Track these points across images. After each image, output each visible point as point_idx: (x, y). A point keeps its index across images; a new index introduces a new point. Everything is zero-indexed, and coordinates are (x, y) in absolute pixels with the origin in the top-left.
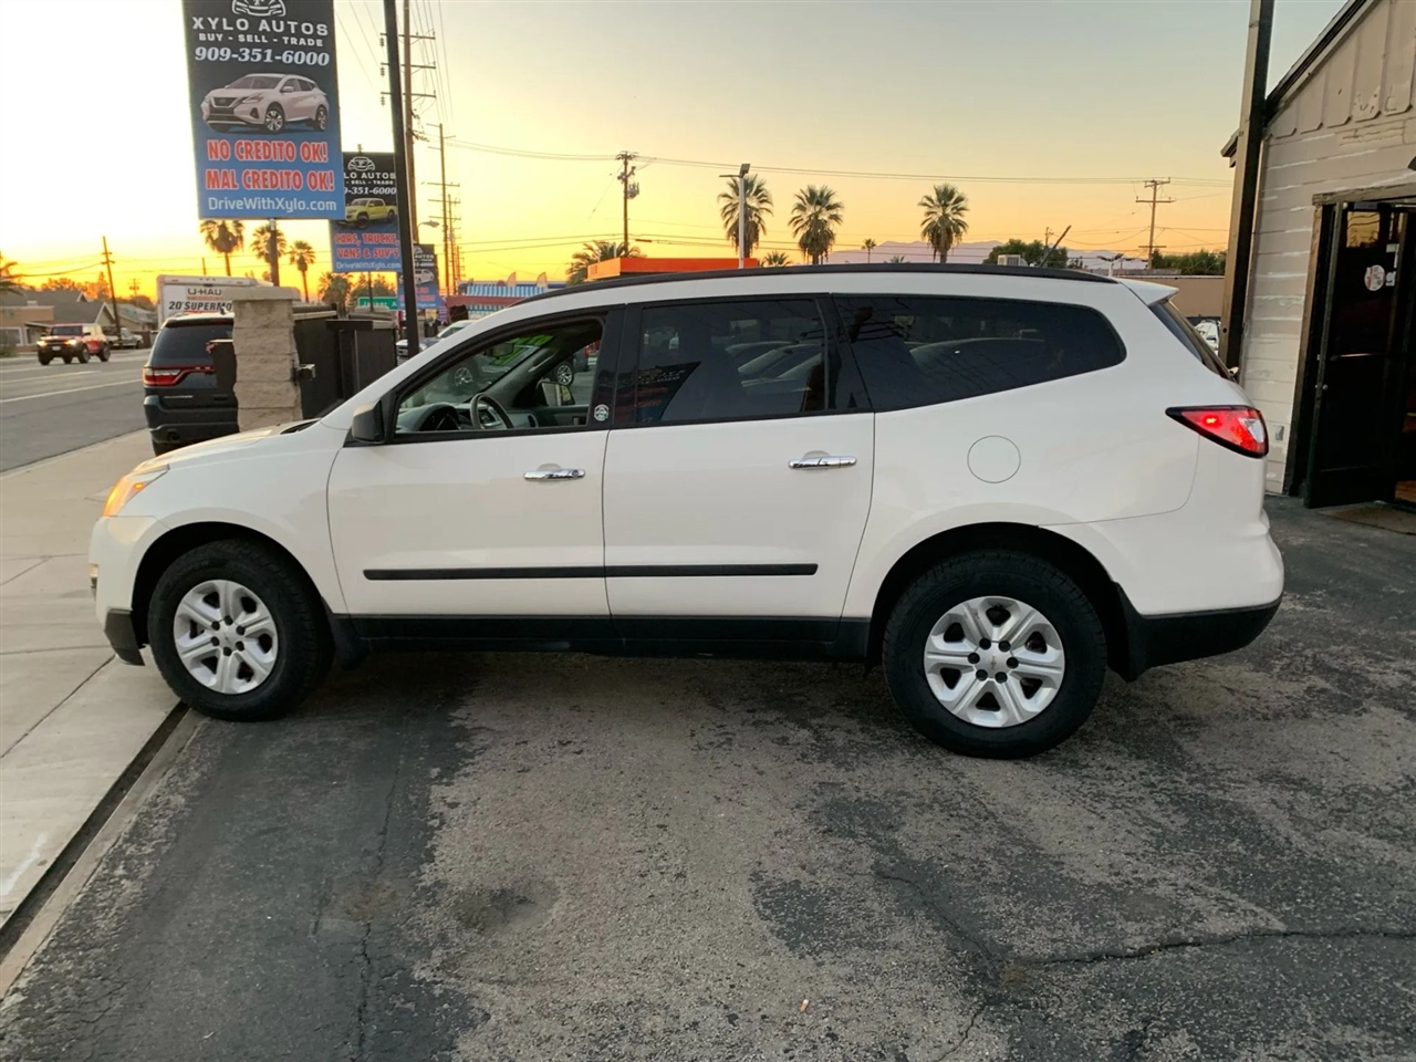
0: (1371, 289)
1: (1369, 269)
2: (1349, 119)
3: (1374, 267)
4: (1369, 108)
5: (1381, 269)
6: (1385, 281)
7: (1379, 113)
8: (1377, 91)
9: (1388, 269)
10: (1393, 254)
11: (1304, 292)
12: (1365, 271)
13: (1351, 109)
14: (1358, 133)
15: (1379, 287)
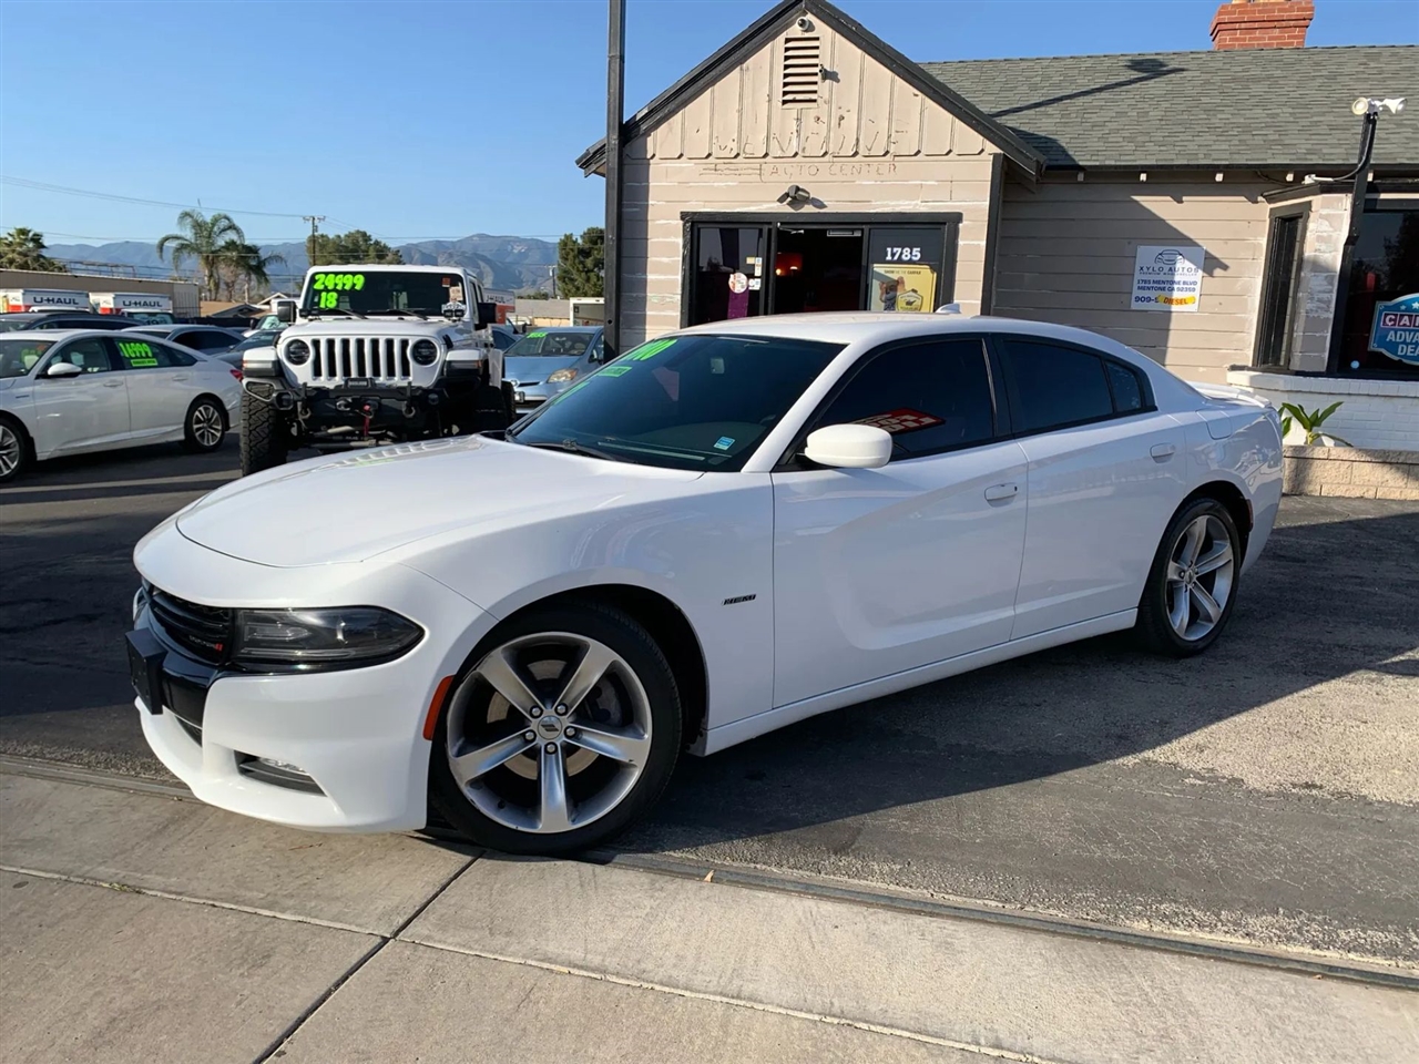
0: (736, 291)
1: (732, 276)
2: (709, 155)
3: (737, 274)
4: (728, 149)
5: (743, 277)
6: (748, 286)
7: (738, 155)
8: (735, 136)
9: (751, 276)
10: (753, 265)
11: (679, 291)
12: (729, 277)
13: (711, 147)
14: (718, 167)
15: (743, 290)
